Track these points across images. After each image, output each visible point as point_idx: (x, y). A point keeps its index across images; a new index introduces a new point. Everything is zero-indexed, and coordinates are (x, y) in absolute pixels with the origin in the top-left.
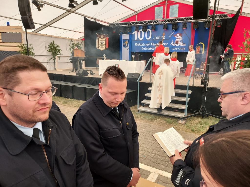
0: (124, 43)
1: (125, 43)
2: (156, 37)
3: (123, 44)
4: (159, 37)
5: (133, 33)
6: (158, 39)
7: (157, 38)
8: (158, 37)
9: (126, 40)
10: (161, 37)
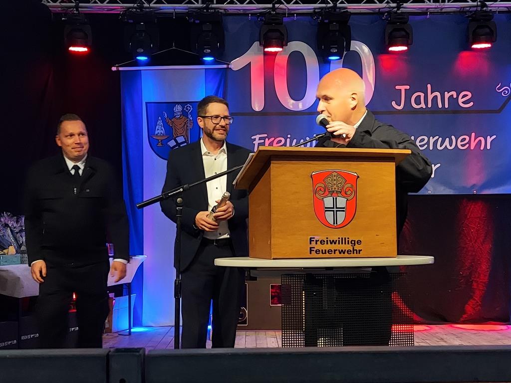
2: (409, 94)
4: (430, 97)
5: (237, 64)
6: (423, 105)
7: (418, 101)
8: (422, 95)
9: (178, 108)
10: (447, 95)
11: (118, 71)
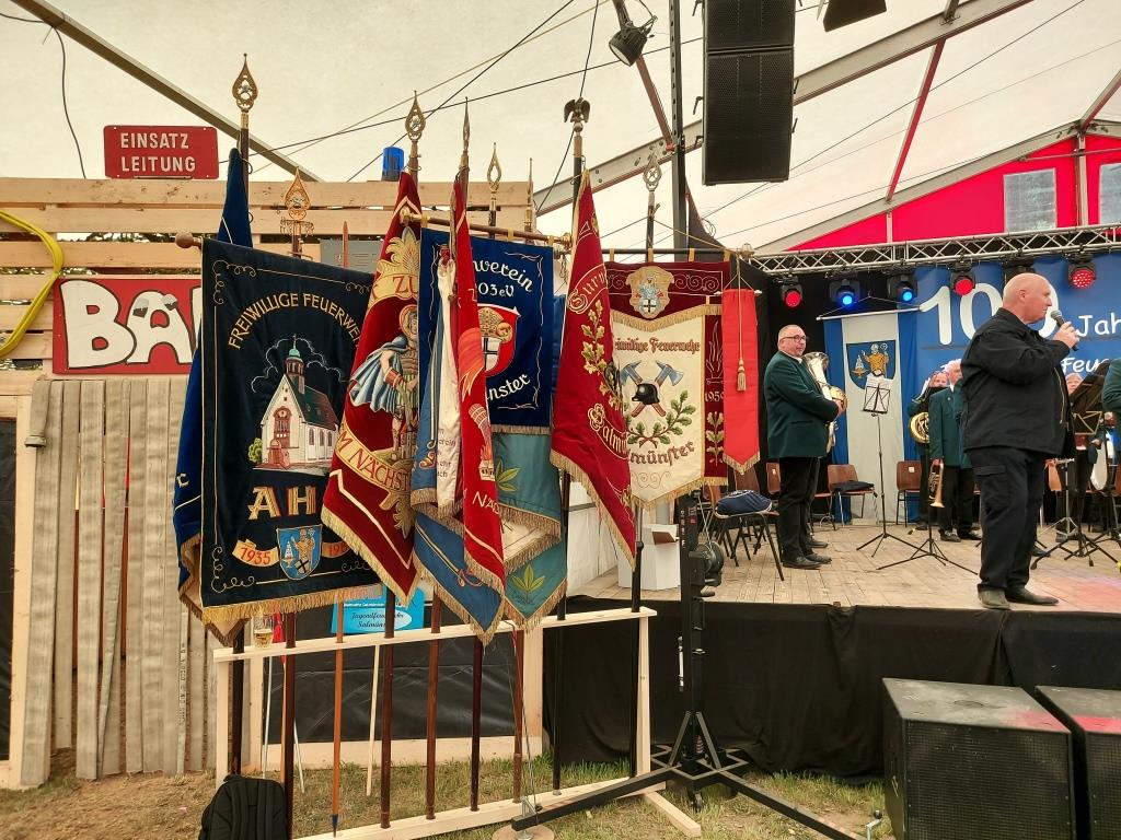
0: (859, 366)
1: (868, 366)
2: (1092, 323)
3: (852, 367)
4: (1114, 323)
5: (926, 307)
6: (1107, 332)
11: (822, 320)
